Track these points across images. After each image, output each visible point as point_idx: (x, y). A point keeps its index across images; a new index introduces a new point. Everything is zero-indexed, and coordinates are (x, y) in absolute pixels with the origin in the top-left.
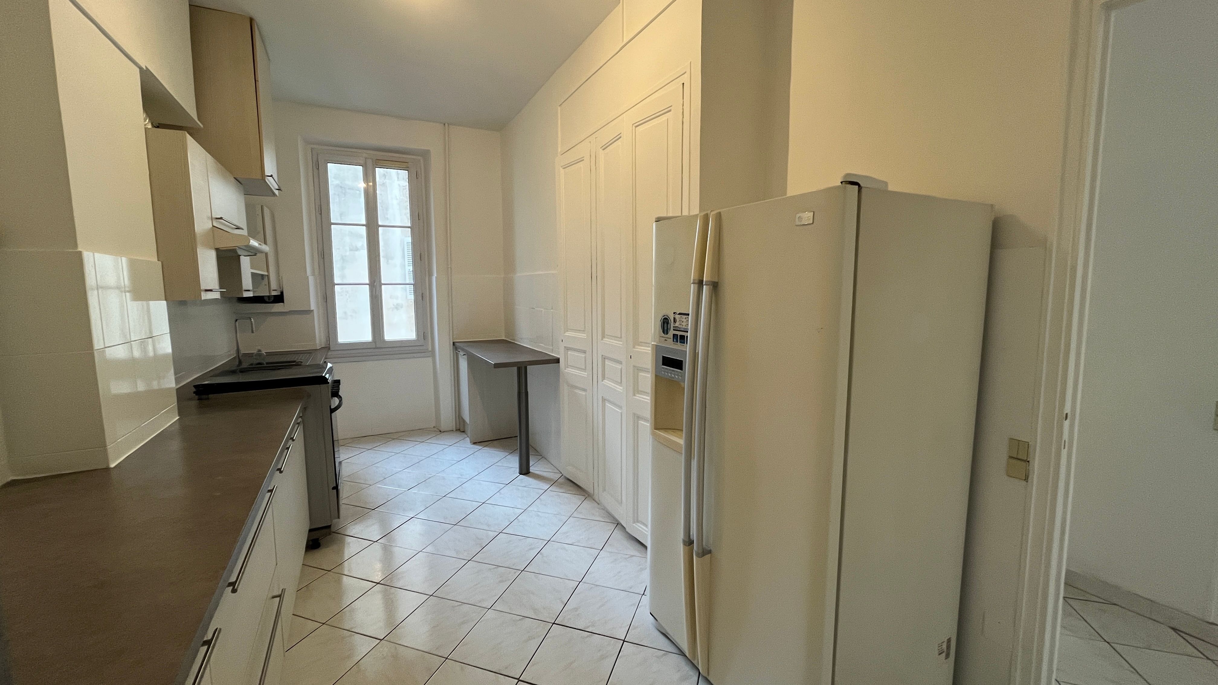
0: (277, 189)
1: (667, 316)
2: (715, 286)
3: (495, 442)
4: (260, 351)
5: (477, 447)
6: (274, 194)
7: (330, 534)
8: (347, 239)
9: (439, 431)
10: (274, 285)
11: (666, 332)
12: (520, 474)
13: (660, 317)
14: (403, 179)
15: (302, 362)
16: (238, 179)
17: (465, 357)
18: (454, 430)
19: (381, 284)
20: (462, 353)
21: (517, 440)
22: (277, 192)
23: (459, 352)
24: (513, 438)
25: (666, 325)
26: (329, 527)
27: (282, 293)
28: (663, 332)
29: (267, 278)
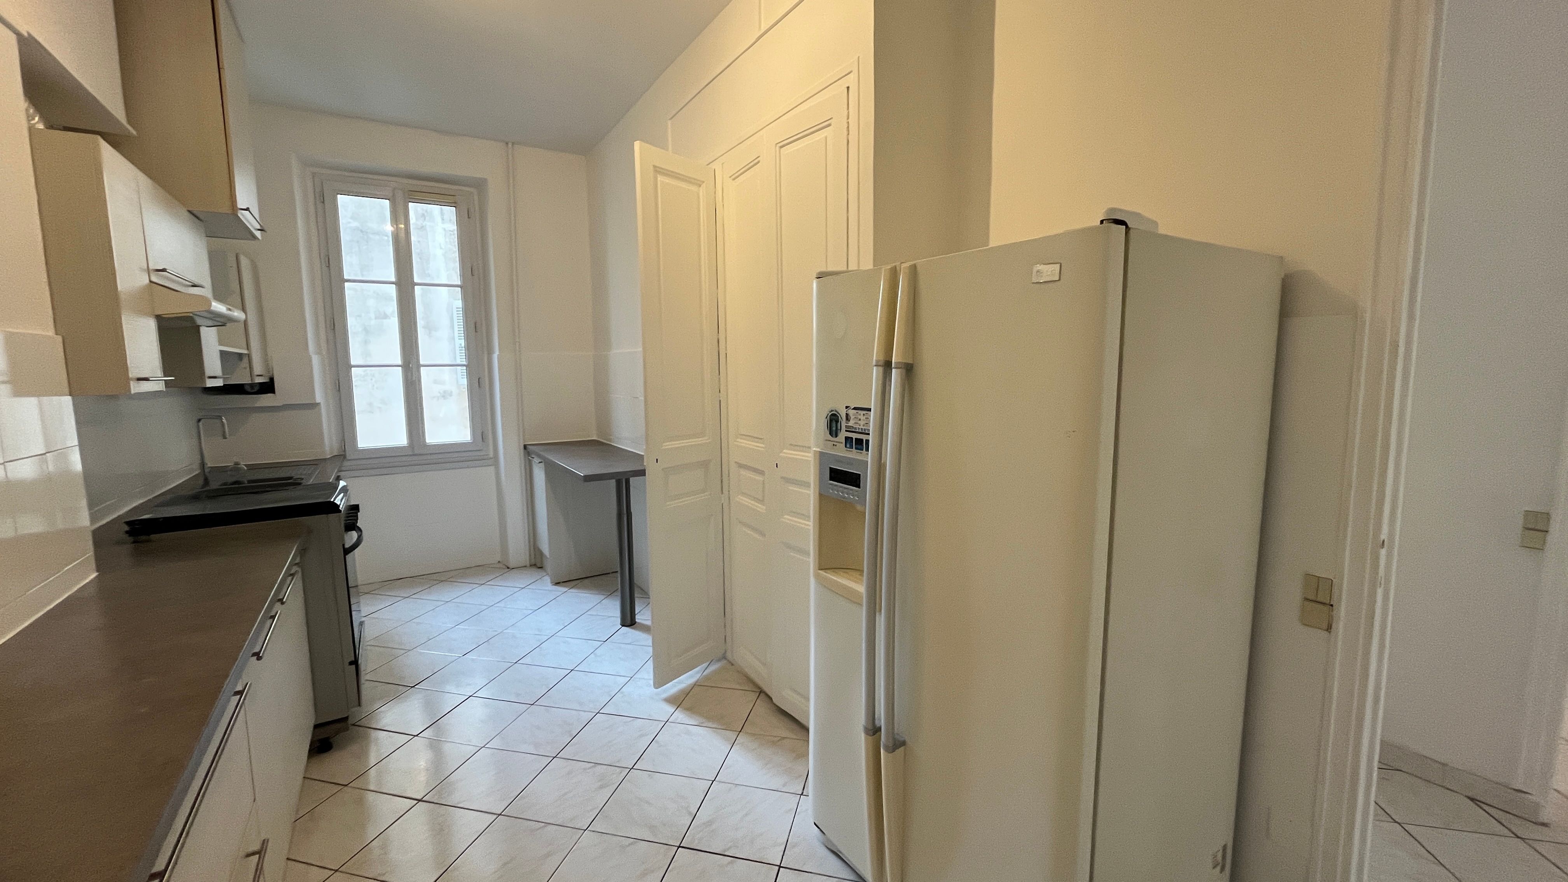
0: (259, 230)
1: (836, 411)
2: (909, 370)
3: (586, 581)
4: (237, 464)
5: (561, 589)
6: (254, 237)
7: (347, 729)
8: (371, 302)
9: (505, 568)
10: (258, 368)
11: (834, 433)
12: (623, 626)
13: (825, 412)
14: (450, 220)
15: (302, 479)
16: (195, 212)
17: (542, 465)
18: (528, 565)
19: (419, 366)
20: (536, 460)
21: (617, 578)
22: (258, 234)
23: (533, 458)
24: (611, 575)
25: (834, 424)
26: (346, 719)
27: (272, 380)
28: (830, 434)
29: (247, 358)
